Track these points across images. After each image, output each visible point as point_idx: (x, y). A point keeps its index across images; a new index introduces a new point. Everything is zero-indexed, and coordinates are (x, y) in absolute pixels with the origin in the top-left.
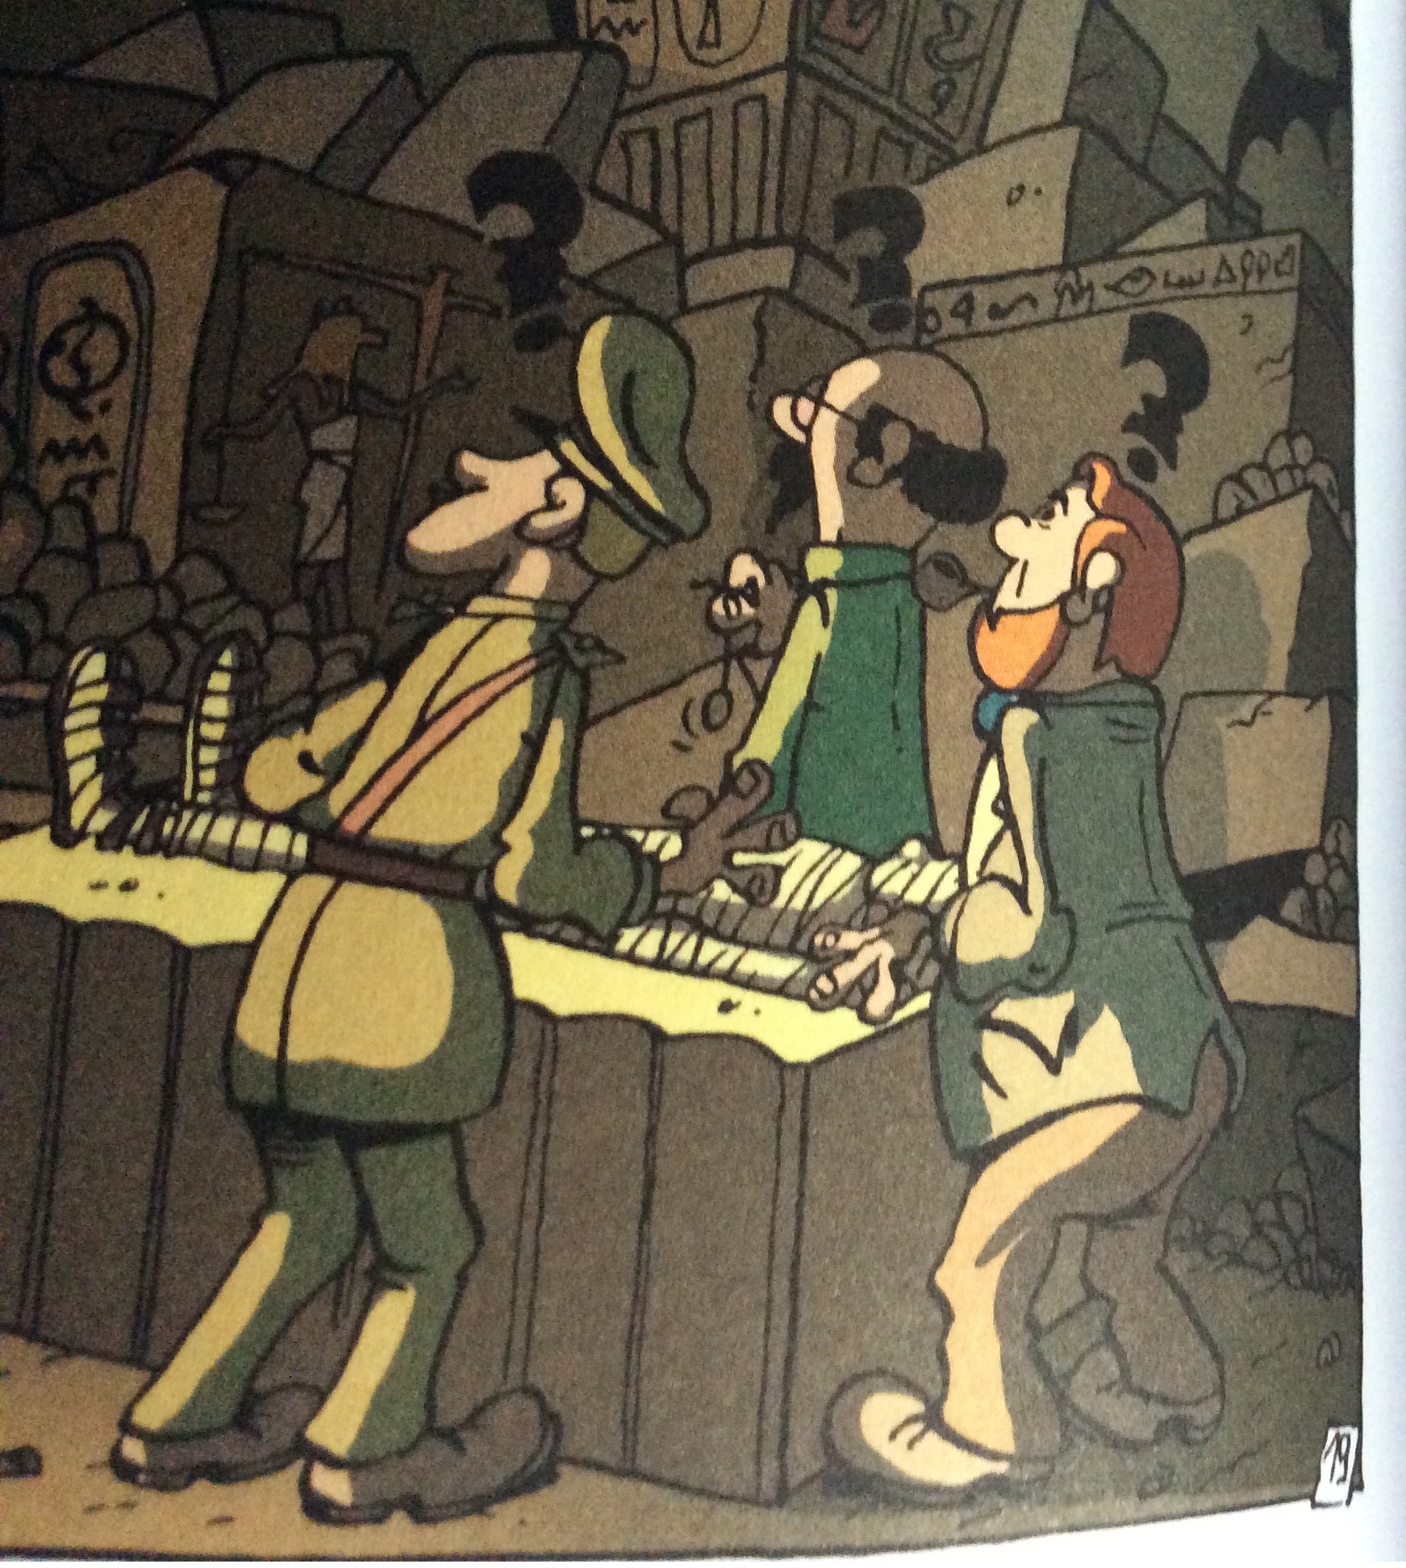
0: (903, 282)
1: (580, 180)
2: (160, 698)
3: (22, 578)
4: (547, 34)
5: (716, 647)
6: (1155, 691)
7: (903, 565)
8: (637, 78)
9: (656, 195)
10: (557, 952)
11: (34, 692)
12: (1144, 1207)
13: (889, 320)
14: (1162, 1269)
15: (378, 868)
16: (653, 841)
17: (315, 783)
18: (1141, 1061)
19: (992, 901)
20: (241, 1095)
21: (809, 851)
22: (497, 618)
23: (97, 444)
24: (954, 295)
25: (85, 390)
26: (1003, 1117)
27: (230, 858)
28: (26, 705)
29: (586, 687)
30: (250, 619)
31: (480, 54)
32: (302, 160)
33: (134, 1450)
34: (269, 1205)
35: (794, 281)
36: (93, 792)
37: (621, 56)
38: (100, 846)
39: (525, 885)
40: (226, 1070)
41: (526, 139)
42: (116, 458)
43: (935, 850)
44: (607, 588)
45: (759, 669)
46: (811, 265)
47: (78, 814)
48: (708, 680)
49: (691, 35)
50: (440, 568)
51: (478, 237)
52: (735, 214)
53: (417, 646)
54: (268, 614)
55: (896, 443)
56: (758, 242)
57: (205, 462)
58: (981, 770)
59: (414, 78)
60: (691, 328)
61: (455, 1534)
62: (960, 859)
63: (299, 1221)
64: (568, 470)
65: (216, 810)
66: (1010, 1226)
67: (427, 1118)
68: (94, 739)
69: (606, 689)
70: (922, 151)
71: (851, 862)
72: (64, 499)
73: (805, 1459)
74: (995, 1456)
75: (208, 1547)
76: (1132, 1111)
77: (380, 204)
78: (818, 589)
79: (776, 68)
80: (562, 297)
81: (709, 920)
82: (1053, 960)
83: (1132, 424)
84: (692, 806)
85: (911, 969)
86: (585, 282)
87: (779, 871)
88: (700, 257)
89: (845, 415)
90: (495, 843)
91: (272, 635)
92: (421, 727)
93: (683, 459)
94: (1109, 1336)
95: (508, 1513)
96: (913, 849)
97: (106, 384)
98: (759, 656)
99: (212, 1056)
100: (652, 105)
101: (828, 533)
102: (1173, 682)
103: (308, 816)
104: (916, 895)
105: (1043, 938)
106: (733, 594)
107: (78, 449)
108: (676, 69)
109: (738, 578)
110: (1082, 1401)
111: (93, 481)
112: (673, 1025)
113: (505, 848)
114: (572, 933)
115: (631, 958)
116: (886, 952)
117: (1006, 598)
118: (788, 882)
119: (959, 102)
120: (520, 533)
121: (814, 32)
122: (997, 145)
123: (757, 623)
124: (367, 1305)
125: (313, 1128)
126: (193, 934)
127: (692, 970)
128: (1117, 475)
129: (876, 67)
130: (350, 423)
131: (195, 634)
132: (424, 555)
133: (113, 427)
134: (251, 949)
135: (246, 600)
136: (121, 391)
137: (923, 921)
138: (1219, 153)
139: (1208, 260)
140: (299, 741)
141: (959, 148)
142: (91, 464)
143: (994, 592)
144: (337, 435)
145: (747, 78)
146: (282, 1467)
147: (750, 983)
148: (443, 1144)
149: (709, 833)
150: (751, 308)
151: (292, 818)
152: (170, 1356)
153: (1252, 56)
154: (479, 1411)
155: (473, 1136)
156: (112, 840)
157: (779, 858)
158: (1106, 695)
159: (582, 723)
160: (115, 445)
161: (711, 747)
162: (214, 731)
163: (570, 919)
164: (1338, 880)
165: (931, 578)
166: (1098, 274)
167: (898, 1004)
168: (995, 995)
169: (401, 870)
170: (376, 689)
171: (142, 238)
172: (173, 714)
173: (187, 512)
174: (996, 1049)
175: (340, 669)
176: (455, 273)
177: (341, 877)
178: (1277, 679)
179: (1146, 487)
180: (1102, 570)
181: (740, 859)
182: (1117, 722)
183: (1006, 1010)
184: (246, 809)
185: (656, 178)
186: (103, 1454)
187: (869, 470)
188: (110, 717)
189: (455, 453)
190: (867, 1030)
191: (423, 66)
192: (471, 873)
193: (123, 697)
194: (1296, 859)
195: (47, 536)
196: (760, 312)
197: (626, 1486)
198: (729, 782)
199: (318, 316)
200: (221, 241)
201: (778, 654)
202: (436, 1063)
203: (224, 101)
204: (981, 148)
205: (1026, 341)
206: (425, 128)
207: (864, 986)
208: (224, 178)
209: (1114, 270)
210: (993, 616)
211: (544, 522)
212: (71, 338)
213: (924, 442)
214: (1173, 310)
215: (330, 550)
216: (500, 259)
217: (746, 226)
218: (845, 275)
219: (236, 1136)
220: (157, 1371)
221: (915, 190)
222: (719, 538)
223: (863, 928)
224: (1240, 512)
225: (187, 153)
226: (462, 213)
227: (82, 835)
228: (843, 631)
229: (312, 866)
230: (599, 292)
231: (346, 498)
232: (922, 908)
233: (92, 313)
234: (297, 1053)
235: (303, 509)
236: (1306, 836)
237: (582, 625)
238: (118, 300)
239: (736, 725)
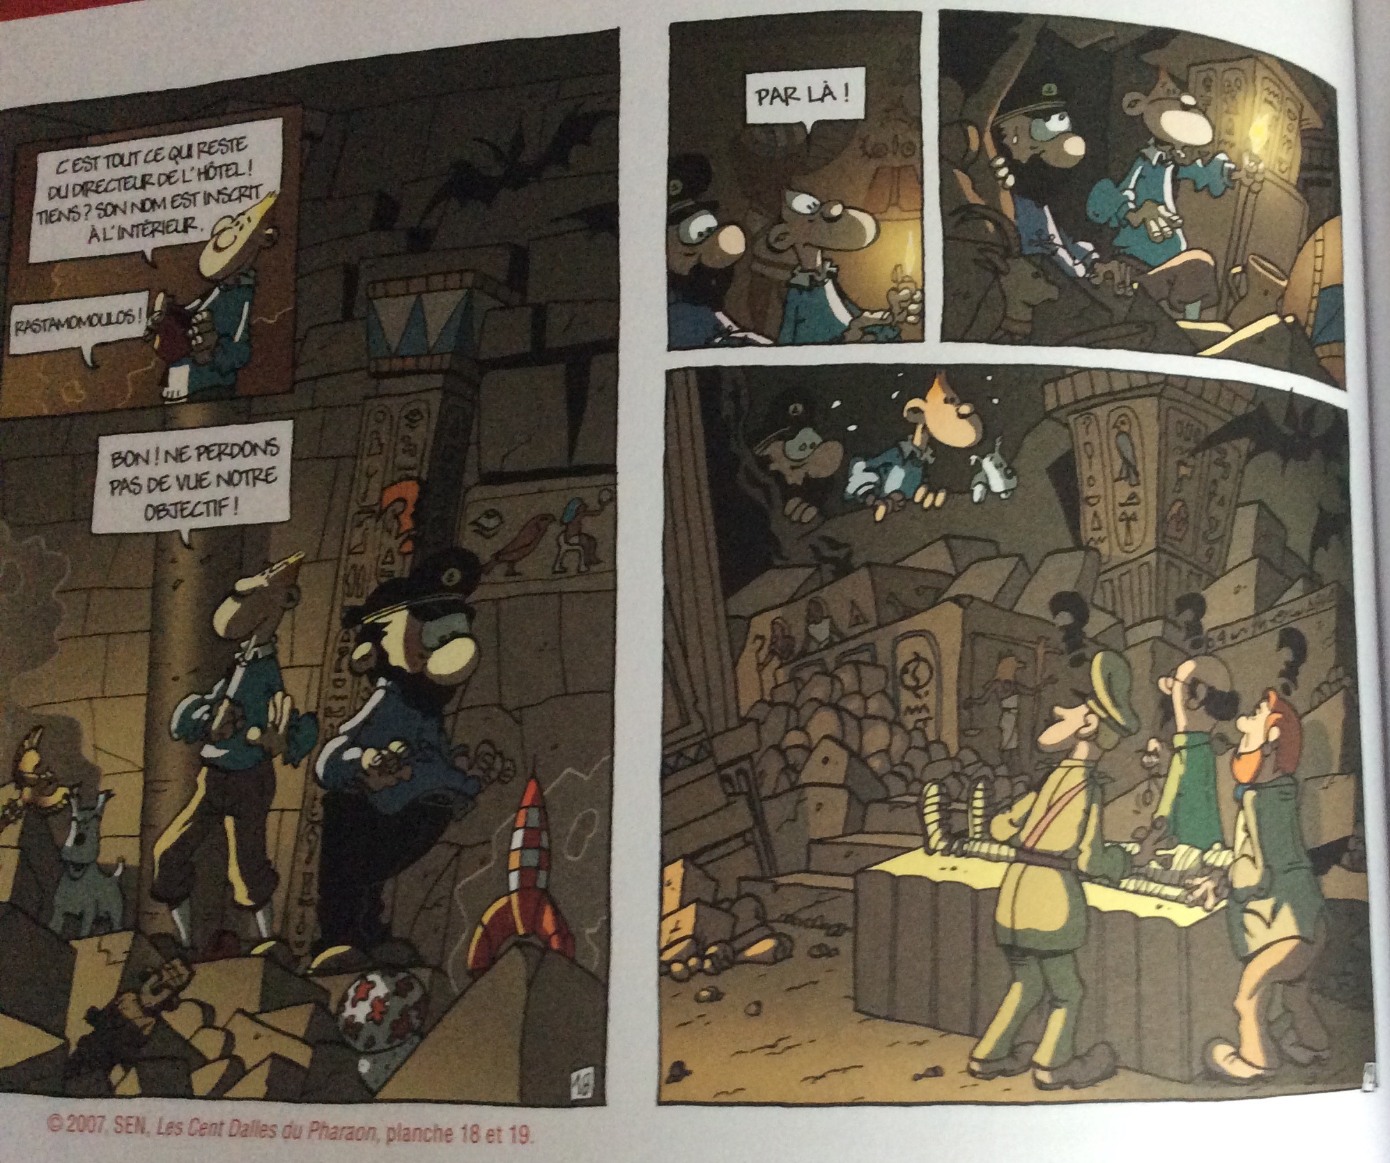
0: (1200, 627)
1: (1088, 600)
2: (958, 801)
3: (903, 757)
4: (1071, 545)
5: (1145, 774)
6: (1295, 780)
7: (1206, 738)
8: (1104, 560)
9: (1114, 604)
10: (1101, 888)
11: (913, 799)
12: (1301, 978)
13: (1195, 645)
14: (1309, 1002)
15: (1039, 860)
16: (1130, 847)
17: (1015, 830)
18: (1300, 922)
19: (1244, 864)
20: (1002, 941)
21: (1182, 849)
22: (1072, 767)
23: (925, 707)
24: (1218, 632)
25: (918, 687)
26: (1254, 945)
27: (988, 858)
28: (909, 805)
29: (1103, 793)
30: (986, 771)
31: (1049, 554)
32: (988, 597)
33: (975, 1066)
34: (1014, 980)
35: (1164, 633)
36: (937, 836)
37: (1097, 550)
38: (943, 855)
39: (1089, 864)
40: (994, 933)
41: (1068, 587)
42: (932, 713)
43: (1225, 847)
44: (1107, 755)
45: (1161, 781)
46: (1170, 626)
47: (933, 843)
48: (1143, 788)
49: (1122, 541)
50: (1050, 750)
51: (1054, 625)
52: (1142, 609)
53: (1044, 779)
54: (993, 768)
55: (1202, 692)
56: (1151, 620)
57: (965, 713)
58: (1237, 817)
59: (1026, 565)
60: (1130, 654)
61: (1085, 1093)
62: (1232, 849)
63: (1025, 985)
64: (1091, 712)
65: (982, 840)
66: (1258, 986)
67: (1064, 948)
68: (936, 816)
69: (1111, 791)
70: (1205, 577)
71: (1197, 852)
72: (915, 728)
73: (1198, 1068)
74: (1258, 1068)
75: (1004, 1099)
76: (1294, 942)
77: (1019, 614)
78: (1179, 750)
79: (1151, 552)
80: (1085, 646)
81: (1150, 876)
82: (1266, 885)
83: (1282, 674)
84: (1140, 834)
85: (1219, 891)
86: (1094, 640)
87: (1173, 856)
88: (1131, 627)
89: (1184, 683)
90: (1077, 849)
91: (996, 777)
92: (1049, 809)
93: (1130, 705)
94: (1293, 1027)
95: (1104, 1085)
96: (1217, 846)
97: (926, 684)
98: (1160, 776)
99: (989, 932)
100: (1109, 570)
101: (1181, 729)
102: (1301, 775)
103: (1014, 842)
104: (1219, 864)
105: (1263, 877)
106: (1150, 754)
107: (918, 709)
108: (1119, 555)
109: (1151, 748)
110: (1284, 1047)
111: (925, 720)
112: (1142, 914)
113: (1080, 852)
114: (1107, 882)
115: (1124, 889)
116: (1210, 885)
117: (1242, 749)
118: (1176, 860)
119: (1216, 557)
120: (1077, 736)
121: (1165, 536)
122: (1231, 570)
123: (1157, 764)
124: (1049, 1014)
125: (1027, 952)
126: (979, 885)
127: (1146, 894)
128: (1278, 696)
129: (1186, 547)
130: (1015, 697)
131: (969, 777)
132: (1045, 746)
133: (930, 701)
134: (999, 889)
135: (986, 764)
136: (931, 688)
137: (1222, 873)
138: (1306, 557)
139: (1304, 603)
140: (1008, 816)
141: (1218, 573)
142: (924, 715)
143: (1238, 746)
144: (1011, 702)
145: (1141, 557)
146: (1026, 1071)
147: (1166, 898)
148: (1069, 958)
149: (1148, 843)
150: (1149, 644)
151: (1007, 843)
152: (985, 1033)
153: (1317, 512)
154: (1089, 1050)
155: (1079, 954)
156: (947, 852)
157: (1171, 852)
158: (1278, 782)
159: (1103, 805)
160: (932, 707)
161: (1147, 812)
162: (979, 812)
163: (1105, 876)
164: (1360, 847)
165: (1216, 742)
166: (1269, 615)
167: (1216, 905)
168: (1247, 900)
169: (1047, 860)
170: (1032, 795)
171: (933, 629)
172: (963, 807)
173: (962, 732)
174: (1250, 920)
175: (1020, 788)
176: (1048, 639)
177: (1028, 863)
178: (1335, 770)
179: (1287, 698)
180: (1275, 734)
181: (1160, 853)
182: (1281, 792)
183: (1253, 905)
184: (993, 840)
185: (1114, 598)
186: (964, 1068)
187: (1194, 703)
188: (941, 807)
189: (1052, 708)
190: (1205, 915)
191: (1029, 560)
192: (1069, 860)
193: (944, 801)
194: (1346, 839)
195: (910, 743)
196: (1152, 647)
197: (1141, 1076)
198: (1154, 825)
199: (1001, 657)
200: (963, 630)
201: (1166, 776)
202: (1064, 930)
203: (959, 574)
204: (1225, 573)
205: (1244, 646)
206: (1033, 583)
207: (1204, 898)
208: (961, 605)
209: (1275, 612)
210: (1238, 755)
211: (1085, 731)
212: (911, 667)
213: (1211, 690)
214: (1293, 625)
215: (1013, 745)
216: (1062, 634)
217: (1146, 615)
218: (1180, 628)
219: (1000, 957)
220: (981, 1038)
221: (1203, 593)
222: (1144, 733)
223: (1202, 876)
224: (1321, 703)
225: (945, 596)
226: (1047, 615)
227: (934, 851)
228: (1189, 764)
229: (1017, 860)
230: (1097, 643)
231: (1017, 725)
232: (1221, 868)
233: (918, 658)
234: (1019, 926)
235: (1001, 730)
236: (1348, 831)
237: (1100, 769)
238: (926, 653)
239: (1154, 804)
